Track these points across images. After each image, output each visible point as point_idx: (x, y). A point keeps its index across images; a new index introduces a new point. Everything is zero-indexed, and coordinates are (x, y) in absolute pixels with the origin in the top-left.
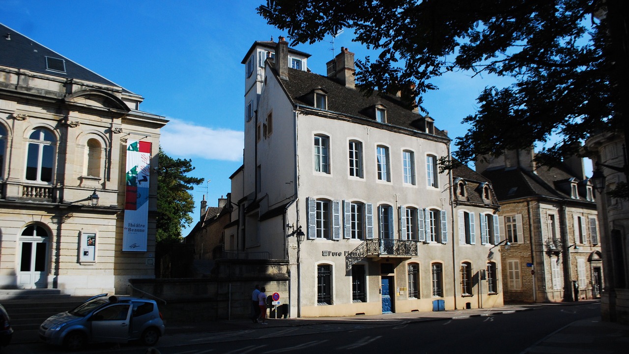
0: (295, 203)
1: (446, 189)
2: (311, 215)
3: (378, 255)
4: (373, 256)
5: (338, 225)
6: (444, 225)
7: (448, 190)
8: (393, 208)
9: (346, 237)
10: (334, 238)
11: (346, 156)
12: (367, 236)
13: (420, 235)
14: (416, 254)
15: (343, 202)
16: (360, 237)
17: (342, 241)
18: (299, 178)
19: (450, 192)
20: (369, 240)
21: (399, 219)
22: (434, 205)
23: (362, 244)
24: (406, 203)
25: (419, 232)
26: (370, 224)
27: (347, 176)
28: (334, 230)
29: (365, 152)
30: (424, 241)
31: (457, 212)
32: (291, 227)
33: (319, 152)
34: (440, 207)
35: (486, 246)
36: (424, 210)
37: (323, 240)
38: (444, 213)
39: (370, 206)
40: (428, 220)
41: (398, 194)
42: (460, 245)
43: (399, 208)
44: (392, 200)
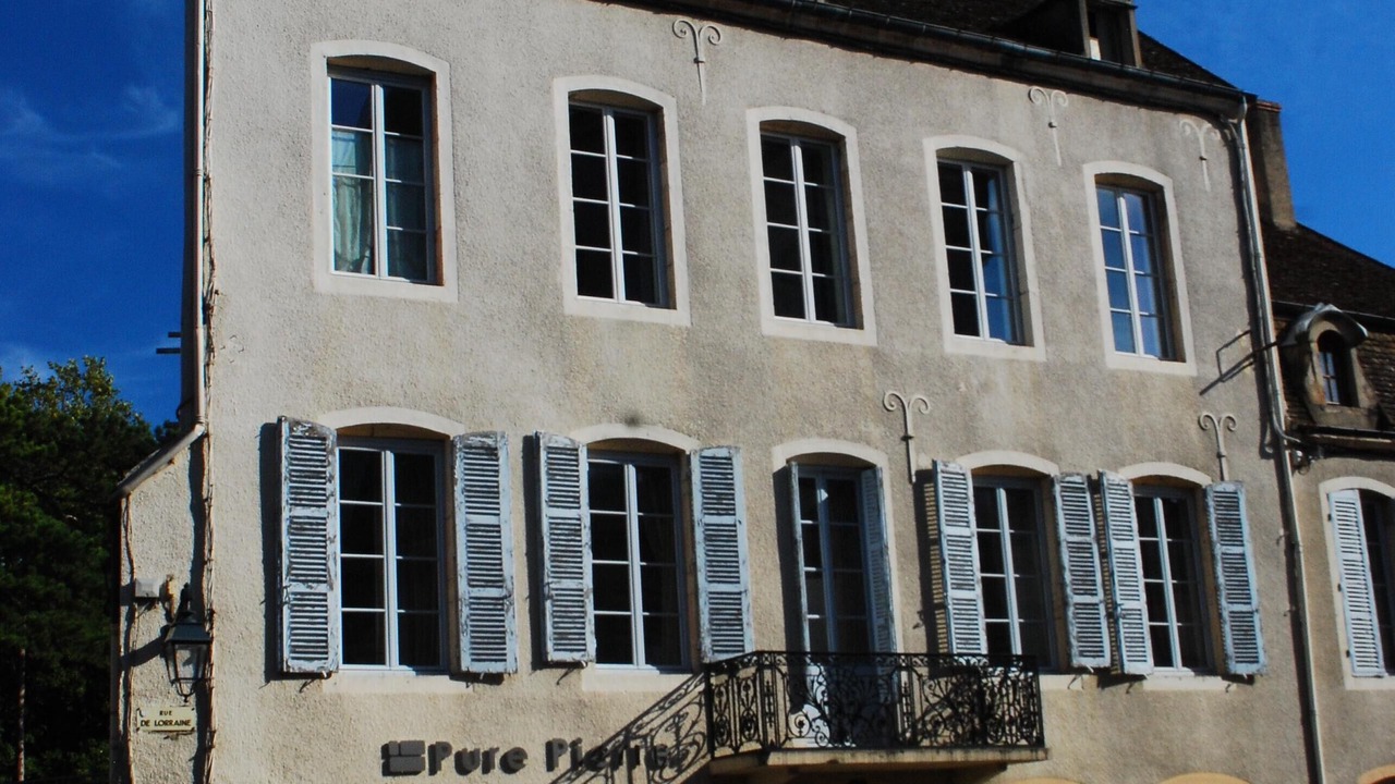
0: (182, 456)
1: (1237, 369)
2: (298, 527)
3: (762, 755)
4: (739, 765)
5: (498, 582)
6: (1238, 567)
7: (1249, 372)
8: (886, 477)
9: (553, 656)
10: (467, 663)
11: (551, 181)
12: (707, 642)
13: (1074, 631)
14: (1038, 743)
15: (531, 446)
16: (668, 650)
17: (527, 684)
18: (207, 308)
19: (1263, 381)
20: (717, 668)
21: (927, 542)
22: (1159, 458)
23: (668, 700)
24: (970, 443)
25: (1071, 611)
26: (726, 568)
27: (559, 298)
28: (465, 611)
29: (683, 160)
30: (1105, 662)
31: (1313, 498)
32: (149, 602)
33: (364, 161)
34: (1205, 469)
36: (1096, 486)
37: (392, 677)
38: (1230, 502)
39: (720, 468)
40: (1127, 545)
41: (912, 398)
42: (1350, 684)
43: (926, 478)
44: (876, 431)
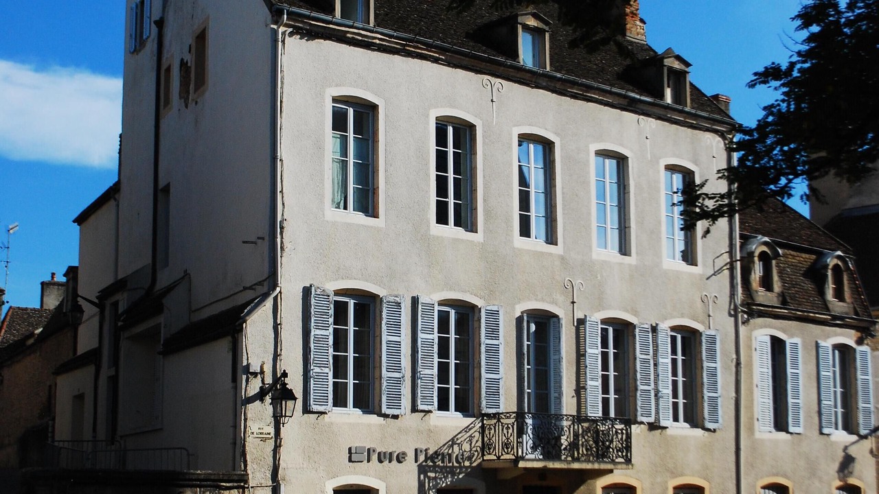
0: (269, 303)
1: (721, 270)
2: (317, 340)
3: (518, 459)
4: (500, 465)
5: (399, 370)
6: (713, 374)
7: (726, 273)
8: (563, 322)
9: (421, 407)
10: (384, 410)
11: (427, 164)
12: (484, 403)
13: (639, 403)
14: (628, 461)
15: (415, 301)
16: (464, 406)
17: (410, 420)
18: (282, 228)
19: (732, 277)
20: (489, 416)
21: (580, 355)
22: (682, 316)
23: (467, 429)
24: (601, 307)
25: (639, 393)
26: (494, 367)
27: (428, 226)
28: (385, 384)
29: (484, 155)
30: (652, 420)
31: (749, 338)
32: (255, 375)
33: (344, 152)
34: (703, 323)
35: (833, 438)
36: (654, 329)
37: (351, 415)
38: (712, 340)
39: (493, 314)
40: (665, 360)
41: (577, 282)
42: (758, 435)
43: (581, 322)
44: (560, 298)
